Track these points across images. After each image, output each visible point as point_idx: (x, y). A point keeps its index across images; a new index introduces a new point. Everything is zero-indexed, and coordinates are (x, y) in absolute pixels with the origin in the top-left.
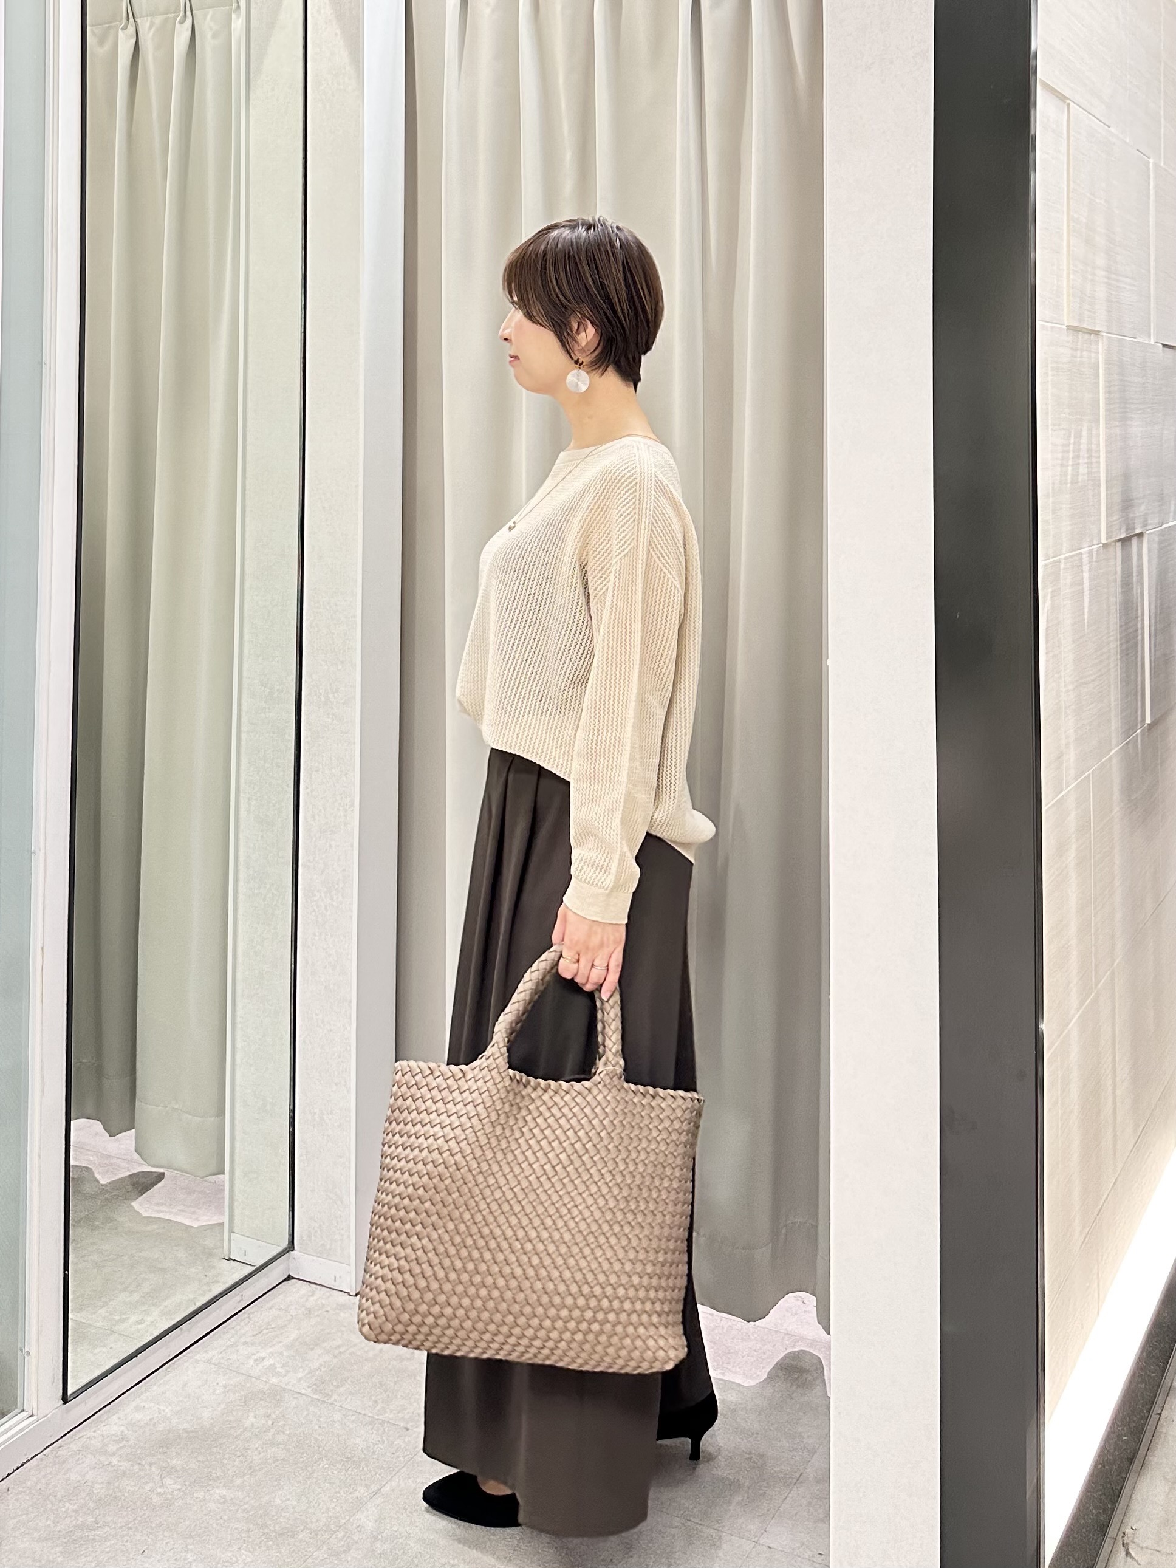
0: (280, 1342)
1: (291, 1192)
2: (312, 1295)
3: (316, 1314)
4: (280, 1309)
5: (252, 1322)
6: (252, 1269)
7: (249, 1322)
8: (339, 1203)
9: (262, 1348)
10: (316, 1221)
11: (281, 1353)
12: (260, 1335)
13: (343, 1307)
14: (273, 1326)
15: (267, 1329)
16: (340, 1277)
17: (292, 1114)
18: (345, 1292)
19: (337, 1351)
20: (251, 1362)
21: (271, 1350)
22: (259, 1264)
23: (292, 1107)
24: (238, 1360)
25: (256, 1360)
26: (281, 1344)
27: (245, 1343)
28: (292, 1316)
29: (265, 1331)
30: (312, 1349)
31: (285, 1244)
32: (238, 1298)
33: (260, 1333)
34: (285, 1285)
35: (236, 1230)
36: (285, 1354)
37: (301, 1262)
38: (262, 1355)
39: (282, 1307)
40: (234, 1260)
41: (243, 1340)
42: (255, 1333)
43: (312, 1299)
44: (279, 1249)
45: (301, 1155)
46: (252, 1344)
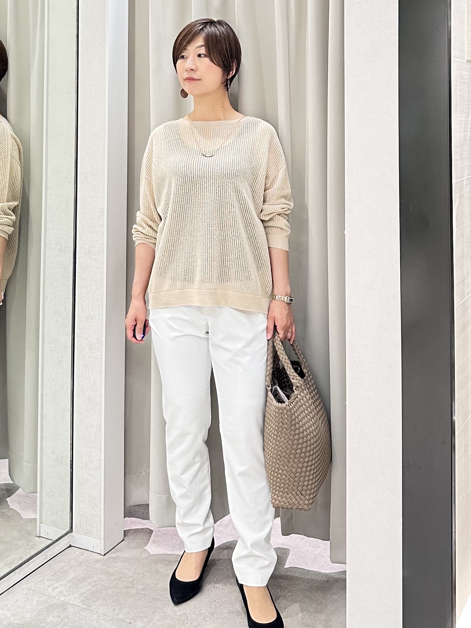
0: (65, 579)
1: (71, 502)
2: (82, 555)
3: (84, 565)
4: (66, 562)
5: (51, 569)
6: (51, 542)
7: (50, 569)
8: (95, 508)
9: (56, 582)
10: (84, 518)
11: (66, 585)
12: (55, 575)
13: (97, 561)
14: (62, 571)
15: (59, 572)
16: (96, 546)
17: (71, 462)
18: (99, 554)
19: (94, 584)
20: (51, 589)
21: (61, 583)
22: (54, 539)
23: (71, 459)
24: (44, 588)
25: (53, 588)
26: (66, 580)
27: (48, 579)
28: (72, 566)
29: (58, 573)
30: (82, 583)
31: (68, 529)
32: (45, 556)
33: (55, 574)
34: (68, 550)
35: (43, 522)
36: (68, 585)
37: (76, 538)
38: (56, 585)
39: (66, 561)
40: (42, 537)
41: (46, 578)
42: (52, 575)
43: (82, 557)
44: (65, 532)
45: (76, 484)
46: (51, 580)
